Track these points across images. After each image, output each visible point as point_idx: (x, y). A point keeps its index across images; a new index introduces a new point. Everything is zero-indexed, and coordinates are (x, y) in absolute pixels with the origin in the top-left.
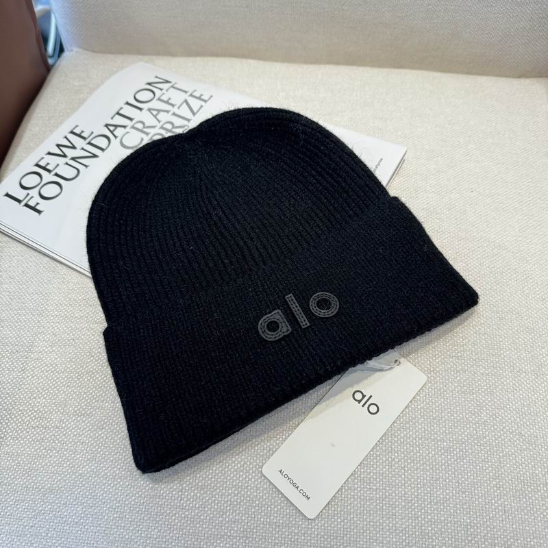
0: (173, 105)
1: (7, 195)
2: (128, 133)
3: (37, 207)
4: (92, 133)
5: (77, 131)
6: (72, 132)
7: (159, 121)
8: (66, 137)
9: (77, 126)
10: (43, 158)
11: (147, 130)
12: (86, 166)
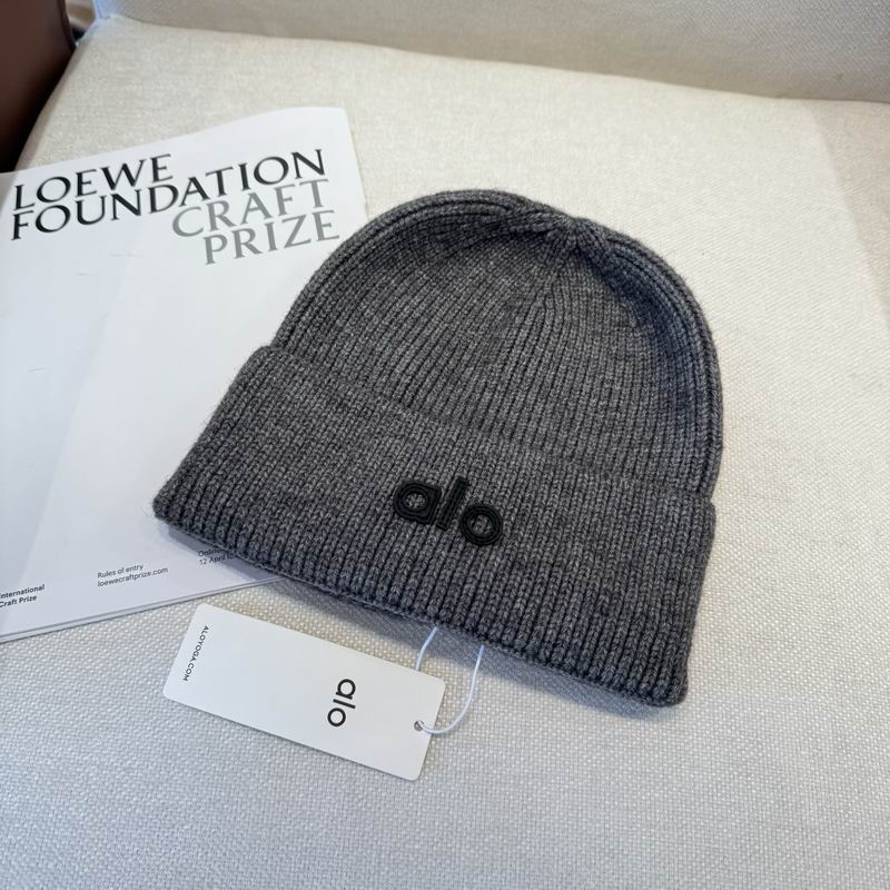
0: (282, 211)
1: (18, 188)
2: (199, 208)
3: (21, 228)
4: (171, 177)
5: (160, 163)
6: (154, 161)
7: (244, 222)
8: (142, 162)
9: (169, 155)
10: (94, 170)
11: (219, 222)
12: (115, 218)
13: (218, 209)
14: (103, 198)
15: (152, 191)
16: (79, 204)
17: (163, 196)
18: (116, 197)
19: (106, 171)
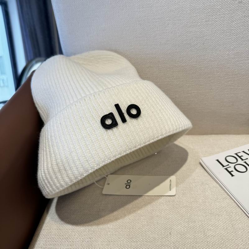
1: (218, 160)
3: (232, 173)
10: (240, 152)
16: (245, 162)
19: (244, 152)
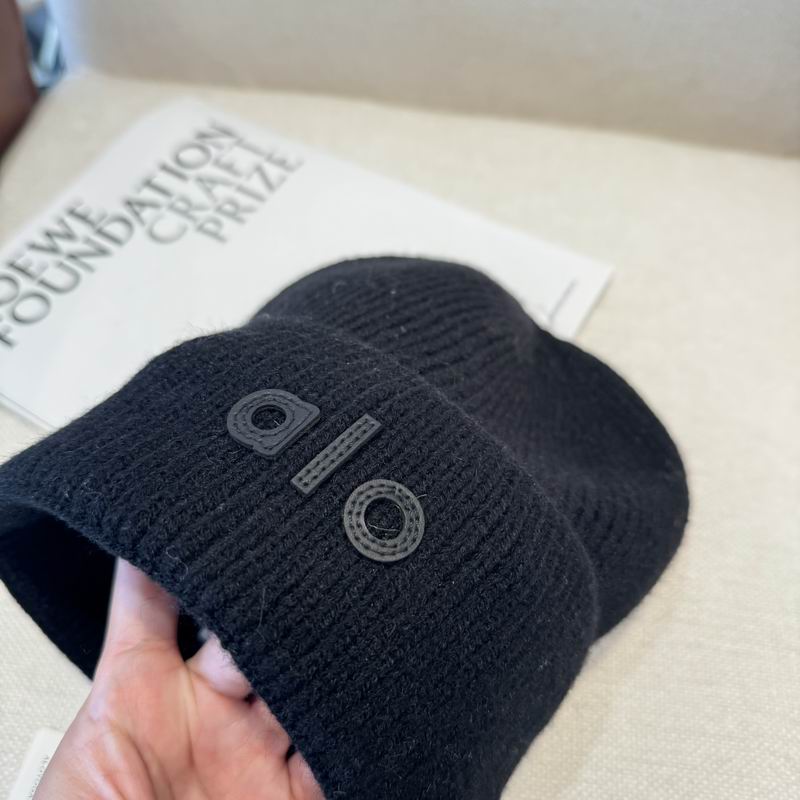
0: (238, 174)
2: (162, 216)
3: (7, 336)
4: (105, 214)
5: (80, 210)
7: (215, 199)
8: (62, 221)
9: (82, 201)
10: (22, 254)
11: (194, 213)
12: (92, 269)
13: (181, 205)
14: (61, 265)
15: (100, 232)
16: (43, 283)
17: (117, 229)
18: (72, 256)
19: (33, 247)
